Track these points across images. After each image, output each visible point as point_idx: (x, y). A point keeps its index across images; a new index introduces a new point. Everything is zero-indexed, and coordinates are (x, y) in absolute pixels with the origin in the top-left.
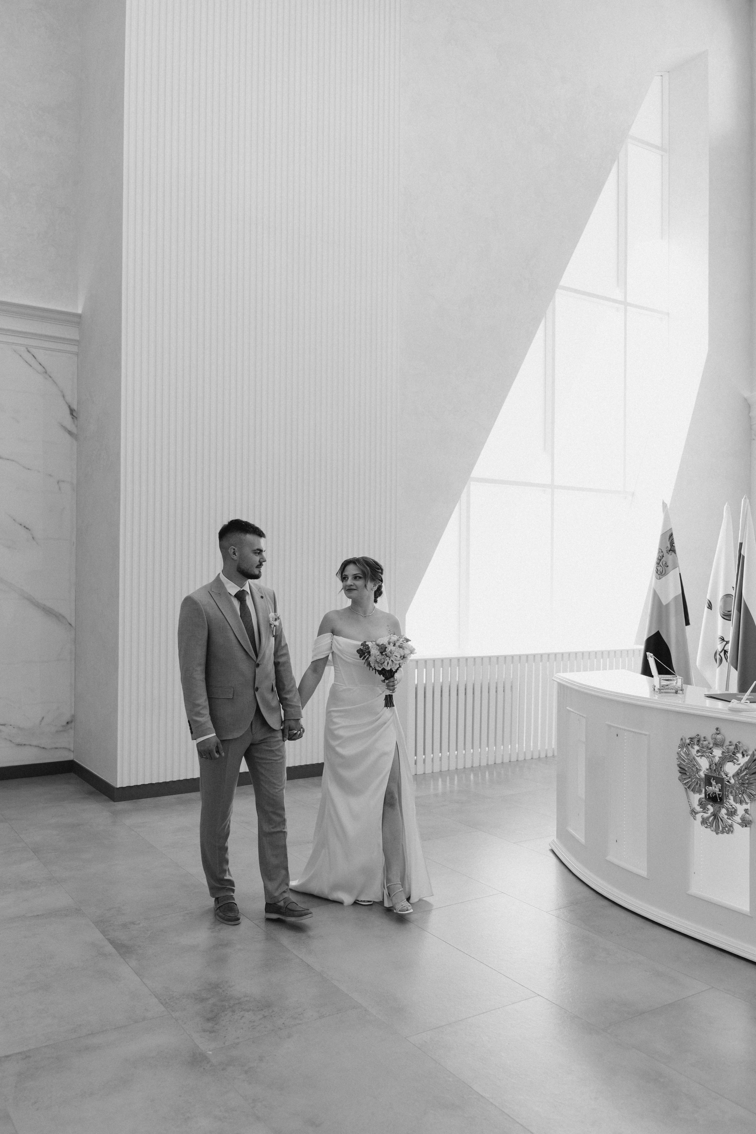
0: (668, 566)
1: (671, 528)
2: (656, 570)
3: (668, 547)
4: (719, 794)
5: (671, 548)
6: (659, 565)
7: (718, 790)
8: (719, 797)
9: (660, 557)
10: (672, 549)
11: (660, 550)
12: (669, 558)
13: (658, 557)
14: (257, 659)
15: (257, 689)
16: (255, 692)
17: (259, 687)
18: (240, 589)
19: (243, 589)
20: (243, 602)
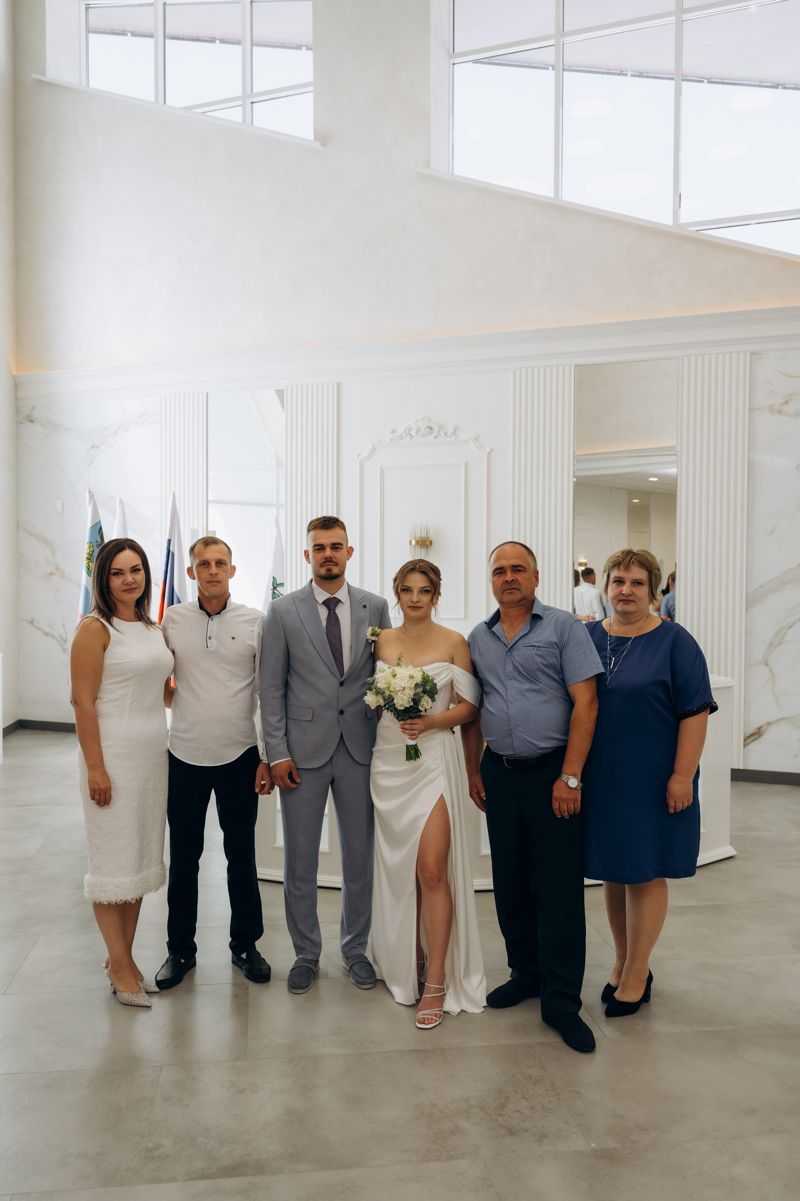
1: (99, 520)
3: (97, 541)
11: (91, 544)
13: (88, 552)
14: (342, 677)
15: (342, 712)
16: (339, 715)
17: (344, 710)
18: (331, 596)
19: (335, 596)
20: (331, 611)
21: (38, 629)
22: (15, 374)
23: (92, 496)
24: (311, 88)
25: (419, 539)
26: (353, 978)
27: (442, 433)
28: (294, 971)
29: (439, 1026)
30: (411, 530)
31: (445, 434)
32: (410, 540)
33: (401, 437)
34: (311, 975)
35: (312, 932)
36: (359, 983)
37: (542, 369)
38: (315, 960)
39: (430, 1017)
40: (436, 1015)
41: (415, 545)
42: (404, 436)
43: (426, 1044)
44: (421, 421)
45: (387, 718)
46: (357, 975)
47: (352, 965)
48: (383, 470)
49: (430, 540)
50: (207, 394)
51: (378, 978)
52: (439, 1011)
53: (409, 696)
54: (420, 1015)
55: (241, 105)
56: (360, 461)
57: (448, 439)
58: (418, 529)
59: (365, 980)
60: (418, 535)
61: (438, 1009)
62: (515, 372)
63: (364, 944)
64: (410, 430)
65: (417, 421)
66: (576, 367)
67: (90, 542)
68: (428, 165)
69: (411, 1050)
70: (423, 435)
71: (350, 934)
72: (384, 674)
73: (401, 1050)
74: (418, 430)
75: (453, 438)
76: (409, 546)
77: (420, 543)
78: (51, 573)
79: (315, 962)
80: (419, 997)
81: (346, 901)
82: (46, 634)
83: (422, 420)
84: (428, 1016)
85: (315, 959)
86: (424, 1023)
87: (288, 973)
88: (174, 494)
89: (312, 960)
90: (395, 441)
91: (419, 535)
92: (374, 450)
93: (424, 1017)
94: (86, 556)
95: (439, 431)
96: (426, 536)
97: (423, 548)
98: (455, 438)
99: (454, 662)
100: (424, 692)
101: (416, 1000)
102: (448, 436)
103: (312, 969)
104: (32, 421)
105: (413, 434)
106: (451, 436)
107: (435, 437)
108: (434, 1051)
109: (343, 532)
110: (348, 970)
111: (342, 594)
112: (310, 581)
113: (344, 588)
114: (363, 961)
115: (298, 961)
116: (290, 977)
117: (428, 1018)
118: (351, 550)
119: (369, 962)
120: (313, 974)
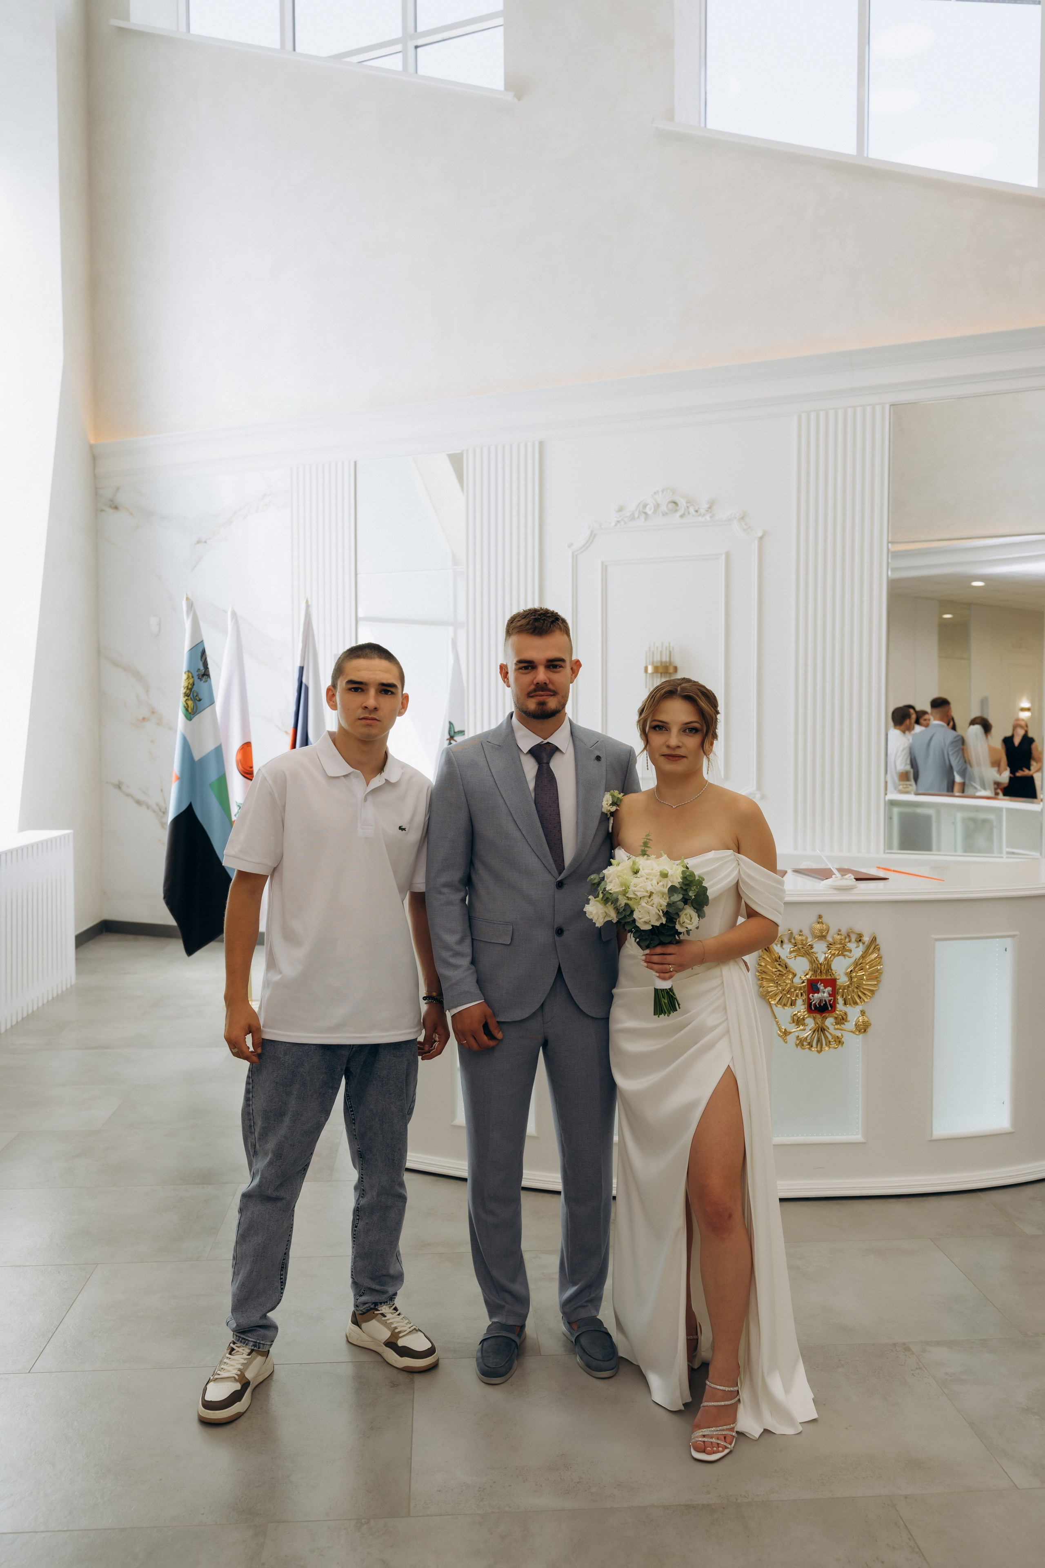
0: (200, 700)
1: (203, 642)
2: (186, 705)
3: (199, 670)
4: (830, 1001)
5: (203, 671)
6: (189, 698)
7: (828, 995)
8: (830, 1004)
9: (191, 685)
10: (205, 673)
11: (190, 674)
12: (201, 686)
13: (187, 685)
14: (560, 874)
15: (560, 931)
16: (557, 936)
17: (564, 929)
18: (542, 742)
19: (549, 740)
20: (542, 766)
21: (128, 795)
22: (92, 442)
23: (191, 606)
24: (500, 21)
25: (659, 664)
26: (581, 1358)
27: (692, 510)
28: (485, 1343)
29: (729, 1457)
30: (646, 652)
31: (697, 511)
32: (644, 665)
33: (632, 518)
34: (514, 1351)
35: (513, 1280)
36: (592, 1367)
37: (840, 412)
38: (518, 1326)
39: (714, 1440)
40: (724, 1438)
41: (652, 673)
42: (636, 515)
43: (709, 1493)
44: (661, 493)
46: (587, 1353)
47: (579, 1335)
48: (606, 566)
49: (675, 665)
50: (355, 463)
51: (622, 1357)
52: (729, 1430)
53: (659, 907)
54: (695, 1437)
55: (400, 52)
56: (573, 553)
57: (700, 519)
58: (657, 649)
59: (601, 1363)
60: (657, 658)
61: (728, 1427)
62: (800, 417)
63: (596, 1301)
64: (645, 506)
65: (655, 493)
66: (892, 407)
67: (188, 671)
68: (670, 116)
70: (664, 514)
71: (574, 1284)
72: (622, 869)
74: (657, 507)
75: (708, 517)
76: (644, 674)
77: (661, 670)
78: (144, 719)
79: (519, 1329)
80: (692, 1401)
81: (567, 1231)
82: (138, 802)
83: (663, 491)
84: (711, 1440)
85: (519, 1324)
86: (704, 1451)
87: (478, 1347)
88: (307, 602)
89: (515, 1326)
90: (623, 523)
91: (659, 659)
92: (592, 537)
93: (703, 1442)
94: (183, 690)
95: (688, 507)
96: (668, 660)
97: (664, 677)
98: (711, 517)
99: (740, 850)
100: (685, 901)
102: (700, 515)
103: (515, 1342)
104: (116, 508)
105: (650, 512)
106: (704, 515)
107: (682, 516)
108: (724, 1508)
109: (566, 637)
110: (572, 1342)
111: (560, 738)
112: (508, 716)
113: (565, 730)
114: (596, 1329)
115: (492, 1327)
116: (479, 1354)
117: (711, 1442)
118: (576, 666)
119: (606, 1331)
120: (516, 1350)
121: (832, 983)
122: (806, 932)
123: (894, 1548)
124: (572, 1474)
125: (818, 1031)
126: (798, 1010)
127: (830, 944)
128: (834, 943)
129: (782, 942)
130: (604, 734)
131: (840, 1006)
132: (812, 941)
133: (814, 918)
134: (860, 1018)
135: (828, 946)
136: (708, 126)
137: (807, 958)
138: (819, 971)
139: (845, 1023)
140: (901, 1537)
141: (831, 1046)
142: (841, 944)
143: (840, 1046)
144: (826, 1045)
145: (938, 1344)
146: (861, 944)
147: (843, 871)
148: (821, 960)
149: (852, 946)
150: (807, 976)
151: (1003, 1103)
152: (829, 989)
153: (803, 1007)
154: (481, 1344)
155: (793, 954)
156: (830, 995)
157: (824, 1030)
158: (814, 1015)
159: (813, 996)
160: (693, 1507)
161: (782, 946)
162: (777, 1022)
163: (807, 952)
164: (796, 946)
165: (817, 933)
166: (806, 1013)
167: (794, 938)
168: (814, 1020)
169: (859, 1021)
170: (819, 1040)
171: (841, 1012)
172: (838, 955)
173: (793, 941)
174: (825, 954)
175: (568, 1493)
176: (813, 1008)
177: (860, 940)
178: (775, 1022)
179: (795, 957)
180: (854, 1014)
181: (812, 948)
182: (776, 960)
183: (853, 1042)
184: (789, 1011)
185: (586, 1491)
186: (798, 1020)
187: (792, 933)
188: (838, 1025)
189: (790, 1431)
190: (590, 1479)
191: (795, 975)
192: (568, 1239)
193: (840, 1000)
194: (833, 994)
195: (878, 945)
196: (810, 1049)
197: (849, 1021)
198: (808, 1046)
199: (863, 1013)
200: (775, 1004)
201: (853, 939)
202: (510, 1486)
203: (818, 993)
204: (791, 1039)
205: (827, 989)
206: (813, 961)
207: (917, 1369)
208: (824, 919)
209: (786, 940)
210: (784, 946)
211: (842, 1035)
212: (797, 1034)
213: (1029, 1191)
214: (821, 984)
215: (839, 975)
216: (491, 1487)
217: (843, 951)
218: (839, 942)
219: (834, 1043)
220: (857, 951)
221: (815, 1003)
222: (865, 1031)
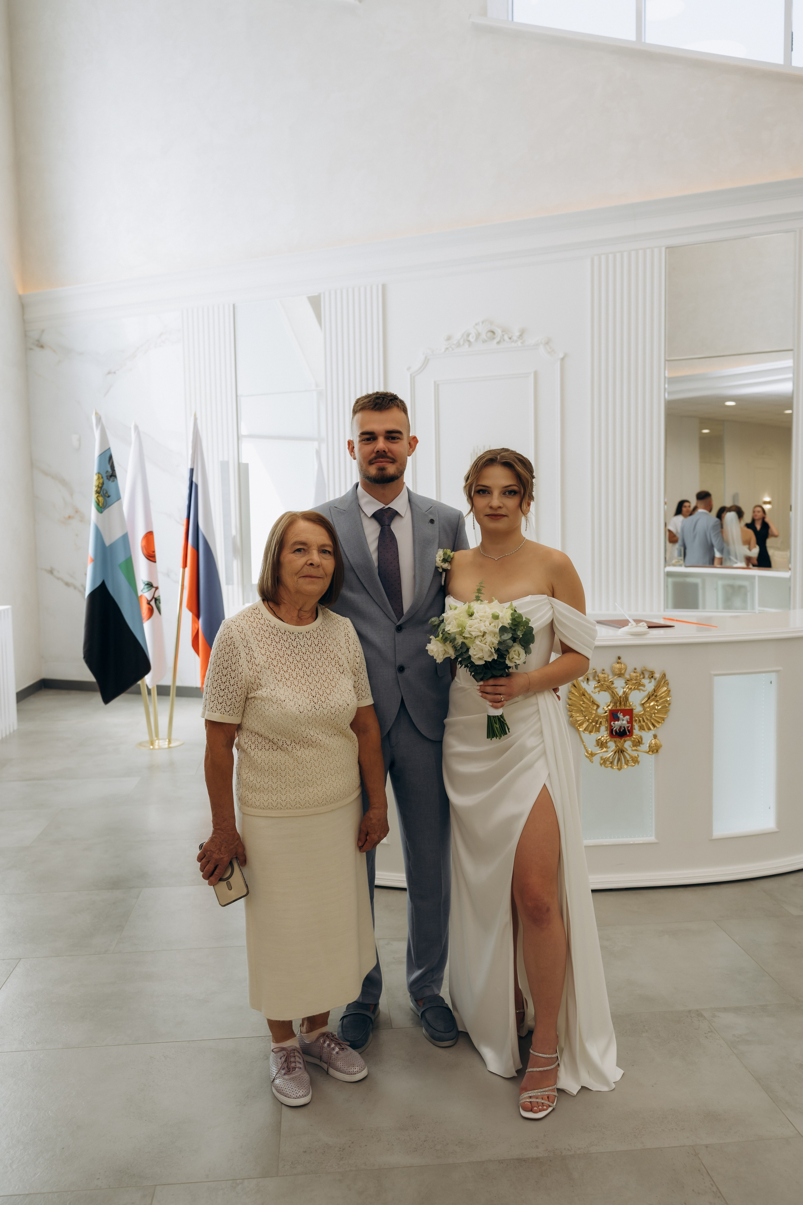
0: (109, 496)
1: (109, 448)
2: (97, 501)
3: (107, 471)
4: (628, 727)
5: (112, 473)
6: (100, 495)
7: (626, 723)
8: (628, 730)
9: (101, 484)
10: (113, 475)
11: (100, 476)
12: (110, 485)
13: (97, 484)
14: (399, 620)
15: (401, 669)
16: (398, 673)
17: (405, 666)
18: (384, 507)
19: (390, 506)
20: (384, 527)
21: (58, 579)
22: (21, 292)
23: (99, 419)
26: (426, 1030)
27: (506, 337)
28: (345, 1019)
29: (552, 1114)
31: (510, 338)
33: (458, 345)
34: (369, 1025)
36: (435, 1038)
37: (625, 254)
38: (372, 1004)
39: (540, 1100)
40: (548, 1097)
42: (462, 343)
43: (537, 1147)
44: (481, 324)
45: (463, 675)
46: (431, 1027)
47: (424, 1011)
48: (438, 385)
50: (234, 305)
51: (460, 1029)
52: (553, 1090)
53: (491, 645)
54: (525, 1098)
56: (411, 375)
57: (513, 345)
59: (444, 1034)
61: (550, 1088)
62: (592, 261)
63: (438, 981)
64: (468, 335)
65: (476, 324)
66: (666, 250)
67: (99, 473)
68: (484, 14)
69: (518, 1159)
70: (484, 341)
71: (419, 968)
72: (456, 612)
73: (502, 1159)
74: (478, 335)
75: (519, 343)
78: (70, 517)
79: (373, 1007)
80: (521, 1067)
81: (413, 923)
82: (67, 584)
83: (483, 323)
84: (537, 1100)
85: (374, 1002)
86: (531, 1110)
87: (339, 1023)
88: (195, 415)
89: (370, 1004)
90: (450, 349)
92: (426, 361)
93: (531, 1102)
94: (94, 489)
95: (503, 335)
98: (522, 343)
99: (554, 596)
100: (514, 639)
101: (518, 1071)
102: (513, 341)
103: (370, 1018)
104: (42, 347)
105: (472, 340)
106: (516, 341)
107: (498, 343)
108: (551, 1161)
109: (403, 414)
110: (419, 1016)
111: (400, 504)
112: (354, 485)
113: (404, 495)
114: (439, 1005)
115: (350, 1006)
116: (340, 1029)
117: (537, 1102)
118: (414, 441)
119: (447, 1007)
120: (371, 1025)
121: (629, 712)
122: (607, 670)
123: (699, 1193)
124: (419, 1133)
125: (618, 752)
126: (602, 736)
127: (628, 680)
128: (631, 680)
129: (588, 679)
130: (438, 501)
131: (636, 732)
132: (612, 678)
133: (614, 659)
134: (653, 741)
135: (626, 682)
136: (515, 20)
137: (609, 692)
138: (619, 702)
139: (641, 745)
140: (705, 1183)
141: (629, 764)
142: (636, 680)
143: (637, 764)
144: (625, 763)
145: (725, 1010)
146: (653, 680)
147: (638, 621)
148: (621, 693)
149: (645, 681)
150: (609, 708)
151: (770, 808)
152: (628, 717)
153: (606, 733)
154: (342, 1021)
155: (597, 690)
156: (628, 723)
157: (624, 751)
158: (615, 739)
159: (614, 724)
160: (524, 1161)
161: (588, 683)
162: (584, 746)
163: (609, 687)
164: (599, 682)
165: (617, 672)
166: (608, 737)
167: (598, 676)
168: (615, 743)
169: (652, 744)
170: (619, 760)
171: (637, 737)
172: (635, 689)
173: (597, 678)
174: (624, 688)
175: (416, 1151)
176: (614, 734)
177: (652, 677)
178: (582, 746)
179: (599, 691)
180: (647, 737)
181: (613, 684)
182: (583, 694)
183: (647, 760)
184: (594, 736)
185: (431, 1148)
186: (601, 743)
187: (596, 672)
188: (635, 747)
189: (605, 1089)
190: (435, 1137)
191: (598, 706)
192: (413, 931)
193: (636, 726)
194: (630, 722)
195: (667, 680)
196: (611, 767)
197: (644, 744)
198: (610, 765)
199: (655, 737)
200: (583, 731)
201: (647, 676)
202: (366, 1145)
203: (618, 721)
204: (597, 759)
205: (625, 718)
206: (613, 695)
207: (709, 1032)
208: (622, 660)
209: (591, 678)
210: (590, 683)
211: (638, 755)
212: (601, 755)
213: (791, 879)
214: (621, 713)
215: (635, 706)
216: (349, 1147)
217: (638, 685)
218: (635, 678)
219: (631, 762)
220: (649, 686)
221: (616, 729)
222: (657, 751)
